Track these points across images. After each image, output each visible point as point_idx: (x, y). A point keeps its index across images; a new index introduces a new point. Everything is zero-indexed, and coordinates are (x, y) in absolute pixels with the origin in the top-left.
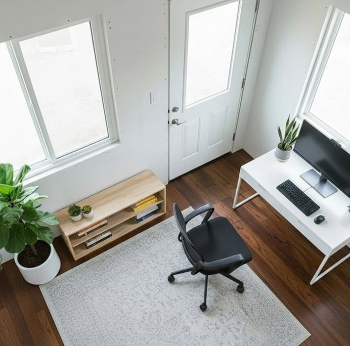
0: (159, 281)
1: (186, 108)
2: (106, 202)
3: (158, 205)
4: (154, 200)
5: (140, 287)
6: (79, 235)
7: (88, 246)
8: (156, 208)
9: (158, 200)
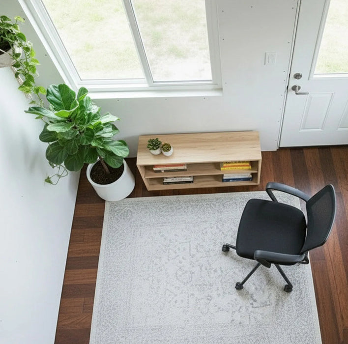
0: (211, 247)
1: (315, 76)
2: (191, 147)
3: (252, 174)
4: (247, 167)
5: (190, 244)
6: (155, 169)
7: (164, 182)
8: (249, 175)
9: (252, 169)
